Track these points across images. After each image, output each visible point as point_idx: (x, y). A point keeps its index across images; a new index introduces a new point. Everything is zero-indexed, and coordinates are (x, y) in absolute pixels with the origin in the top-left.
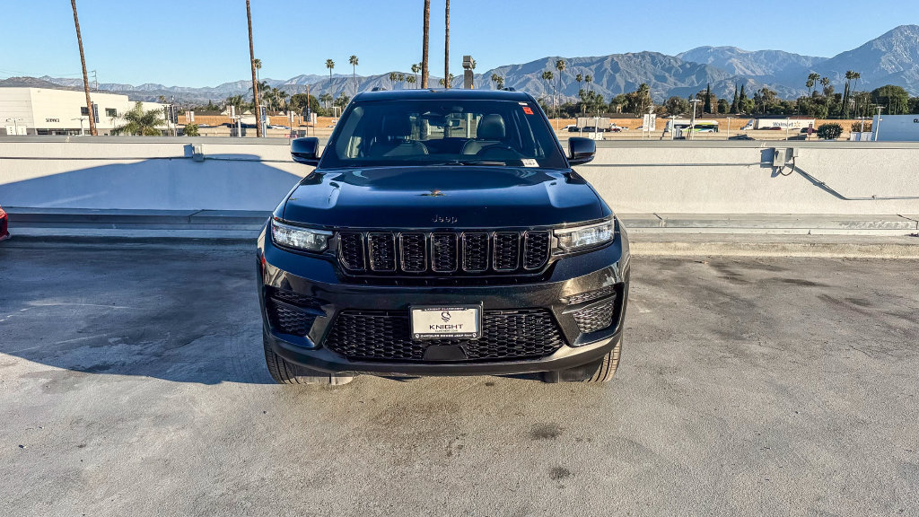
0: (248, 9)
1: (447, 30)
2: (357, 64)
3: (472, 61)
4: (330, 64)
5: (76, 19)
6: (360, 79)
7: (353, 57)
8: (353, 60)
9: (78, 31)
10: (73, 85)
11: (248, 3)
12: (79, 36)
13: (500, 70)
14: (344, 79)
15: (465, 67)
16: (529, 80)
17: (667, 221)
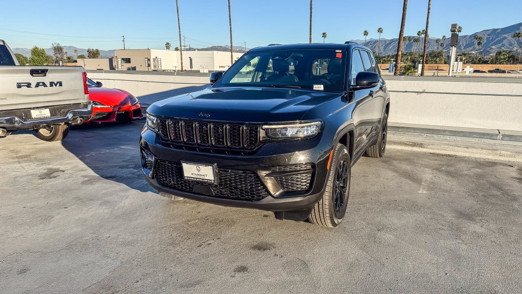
0: (311, 5)
1: (429, 9)
2: (382, 32)
3: (457, 27)
4: (366, 33)
5: (230, 16)
6: (385, 41)
7: (380, 29)
8: (380, 30)
9: (230, 22)
10: (238, 50)
11: (311, 2)
12: (230, 25)
13: (484, 32)
14: (376, 42)
15: (452, 31)
16: (505, 38)
17: (504, 136)
